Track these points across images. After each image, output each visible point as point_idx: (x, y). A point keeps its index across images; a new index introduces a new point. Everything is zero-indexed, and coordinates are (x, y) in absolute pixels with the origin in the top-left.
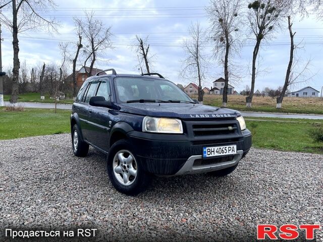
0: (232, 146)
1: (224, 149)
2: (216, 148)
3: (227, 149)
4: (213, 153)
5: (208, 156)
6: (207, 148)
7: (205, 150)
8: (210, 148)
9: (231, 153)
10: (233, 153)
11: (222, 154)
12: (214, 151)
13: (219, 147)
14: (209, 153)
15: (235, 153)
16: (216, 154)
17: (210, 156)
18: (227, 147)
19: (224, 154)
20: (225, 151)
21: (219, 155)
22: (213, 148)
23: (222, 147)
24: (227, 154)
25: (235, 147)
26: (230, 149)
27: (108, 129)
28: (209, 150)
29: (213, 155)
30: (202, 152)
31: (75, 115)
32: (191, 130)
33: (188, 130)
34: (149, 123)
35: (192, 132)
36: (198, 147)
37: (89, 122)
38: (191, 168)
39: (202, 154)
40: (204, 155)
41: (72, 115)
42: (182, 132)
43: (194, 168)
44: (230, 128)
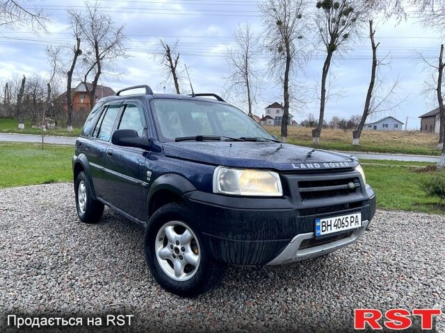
0: (354, 215)
1: (344, 221)
2: (333, 219)
3: (349, 220)
4: (329, 227)
5: (322, 233)
6: (322, 220)
7: (318, 224)
8: (325, 220)
10: (357, 226)
11: (341, 229)
12: (330, 225)
13: (338, 218)
14: (324, 228)
15: (360, 225)
16: (334, 230)
17: (326, 233)
18: (349, 216)
19: (345, 228)
20: (346, 224)
21: (338, 230)
22: (329, 220)
23: (341, 218)
24: (349, 227)
25: (359, 215)
26: (352, 219)
27: (144, 183)
28: (324, 224)
29: (329, 231)
30: (313, 229)
31: (82, 157)
32: (296, 190)
33: (292, 190)
34: (224, 179)
35: (299, 194)
36: (308, 219)
37: (107, 170)
38: (295, 253)
39: (314, 231)
40: (317, 232)
41: (75, 157)
42: (280, 194)
43: (300, 254)
44: (352, 185)
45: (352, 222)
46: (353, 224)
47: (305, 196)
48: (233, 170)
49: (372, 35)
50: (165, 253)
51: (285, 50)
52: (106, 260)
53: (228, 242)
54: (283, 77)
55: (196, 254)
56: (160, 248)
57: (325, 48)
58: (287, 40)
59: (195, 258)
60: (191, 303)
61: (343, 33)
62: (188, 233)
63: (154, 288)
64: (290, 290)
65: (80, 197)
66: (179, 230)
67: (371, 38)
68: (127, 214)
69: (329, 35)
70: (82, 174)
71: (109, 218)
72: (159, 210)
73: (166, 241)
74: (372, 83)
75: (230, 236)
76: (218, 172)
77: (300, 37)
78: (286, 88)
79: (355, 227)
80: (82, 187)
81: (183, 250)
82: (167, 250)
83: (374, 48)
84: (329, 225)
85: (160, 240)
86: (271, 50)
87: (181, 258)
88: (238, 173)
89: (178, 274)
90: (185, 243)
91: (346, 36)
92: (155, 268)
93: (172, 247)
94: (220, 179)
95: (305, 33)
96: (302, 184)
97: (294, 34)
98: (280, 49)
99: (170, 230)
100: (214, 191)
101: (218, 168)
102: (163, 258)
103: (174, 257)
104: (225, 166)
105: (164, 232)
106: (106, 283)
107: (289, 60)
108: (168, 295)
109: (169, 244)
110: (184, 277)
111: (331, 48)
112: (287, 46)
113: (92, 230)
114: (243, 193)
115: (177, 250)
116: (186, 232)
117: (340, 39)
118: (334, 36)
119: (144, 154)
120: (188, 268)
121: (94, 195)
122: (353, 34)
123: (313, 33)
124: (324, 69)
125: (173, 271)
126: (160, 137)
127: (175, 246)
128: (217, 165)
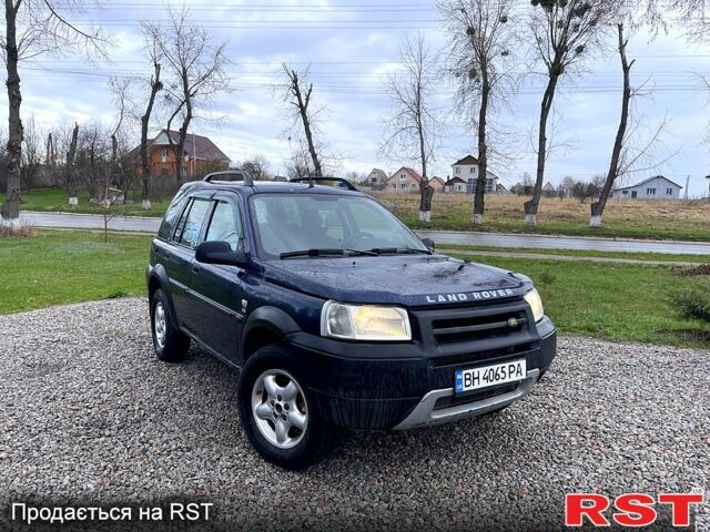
0: (515, 363)
1: (499, 372)
2: (482, 370)
3: (506, 370)
4: (476, 381)
5: (465, 389)
6: (464, 372)
7: (459, 377)
8: (470, 371)
9: (514, 378)
10: (519, 378)
11: (495, 382)
13: (489, 368)
14: (468, 382)
15: (524, 377)
16: (484, 384)
17: (471, 388)
18: (507, 365)
19: (500, 381)
20: (502, 375)
21: (490, 384)
22: (476, 370)
23: (495, 367)
24: (507, 380)
25: (523, 363)
26: (512, 369)
27: (239, 316)
28: (468, 377)
29: (476, 386)
30: (452, 383)
31: (160, 269)
32: (429, 332)
33: (423, 333)
34: (336, 316)
35: (432, 337)
36: (444, 371)
37: (192, 292)
38: (429, 416)
39: (453, 386)
40: (459, 387)
41: (151, 268)
42: (409, 338)
43: (436, 416)
44: (513, 322)
45: (510, 373)
46: (513, 375)
47: (442, 339)
48: (347, 306)
49: (622, 48)
50: (264, 411)
51: (479, 74)
52: (191, 417)
53: (340, 400)
54: (477, 118)
55: (303, 413)
56: (258, 405)
57: (545, 69)
58: (483, 60)
59: (300, 418)
60: (297, 478)
61: (576, 45)
62: (292, 386)
63: (251, 457)
64: (432, 462)
65: (158, 325)
66: (281, 381)
67: (621, 52)
68: (219, 355)
69: (552, 49)
70: (160, 292)
71: (199, 354)
72: (256, 354)
73: (265, 395)
74: (623, 126)
75: (341, 393)
76: (328, 307)
77: (505, 54)
78: (482, 136)
79: (516, 379)
80: (160, 311)
81: (287, 407)
82: (266, 407)
83: (626, 69)
84: (477, 378)
85: (259, 393)
86: (458, 75)
87: (284, 418)
88: (352, 309)
89: (281, 440)
90: (288, 399)
91: (580, 50)
92: (251, 430)
93: (272, 403)
94: (330, 317)
95: (513, 46)
96: (438, 323)
97: (495, 48)
98: (473, 74)
99: (270, 382)
100: (322, 334)
101: (327, 303)
102: (261, 417)
103: (276, 417)
104: (336, 301)
105: (263, 382)
106: (189, 449)
107: (486, 91)
108: (267, 467)
109: (269, 399)
110: (288, 443)
111: (556, 70)
112: (484, 68)
113: (174, 373)
114: (358, 337)
115: (278, 407)
116: (290, 383)
117: (570, 54)
118: (560, 50)
119: (240, 275)
120: (294, 431)
121: (176, 323)
122: (590, 46)
123: (527, 45)
124: (543, 104)
125: (274, 434)
126: (260, 251)
127: (277, 402)
128: (327, 299)
